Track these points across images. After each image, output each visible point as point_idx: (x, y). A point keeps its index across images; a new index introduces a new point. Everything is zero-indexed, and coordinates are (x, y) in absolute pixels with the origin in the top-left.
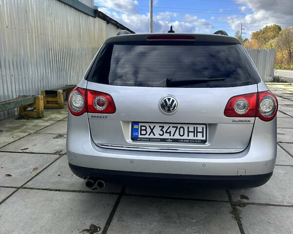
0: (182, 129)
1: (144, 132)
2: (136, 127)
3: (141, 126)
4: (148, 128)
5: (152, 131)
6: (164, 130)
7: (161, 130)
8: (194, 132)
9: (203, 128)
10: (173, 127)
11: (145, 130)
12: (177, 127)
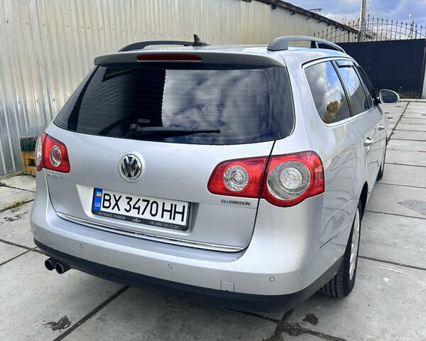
0: (155, 205)
1: (107, 204)
2: (98, 194)
3: (105, 194)
4: (113, 198)
5: (116, 204)
6: (132, 203)
7: (128, 203)
8: (171, 211)
9: (184, 207)
10: (143, 200)
11: (109, 201)
12: (148, 201)
